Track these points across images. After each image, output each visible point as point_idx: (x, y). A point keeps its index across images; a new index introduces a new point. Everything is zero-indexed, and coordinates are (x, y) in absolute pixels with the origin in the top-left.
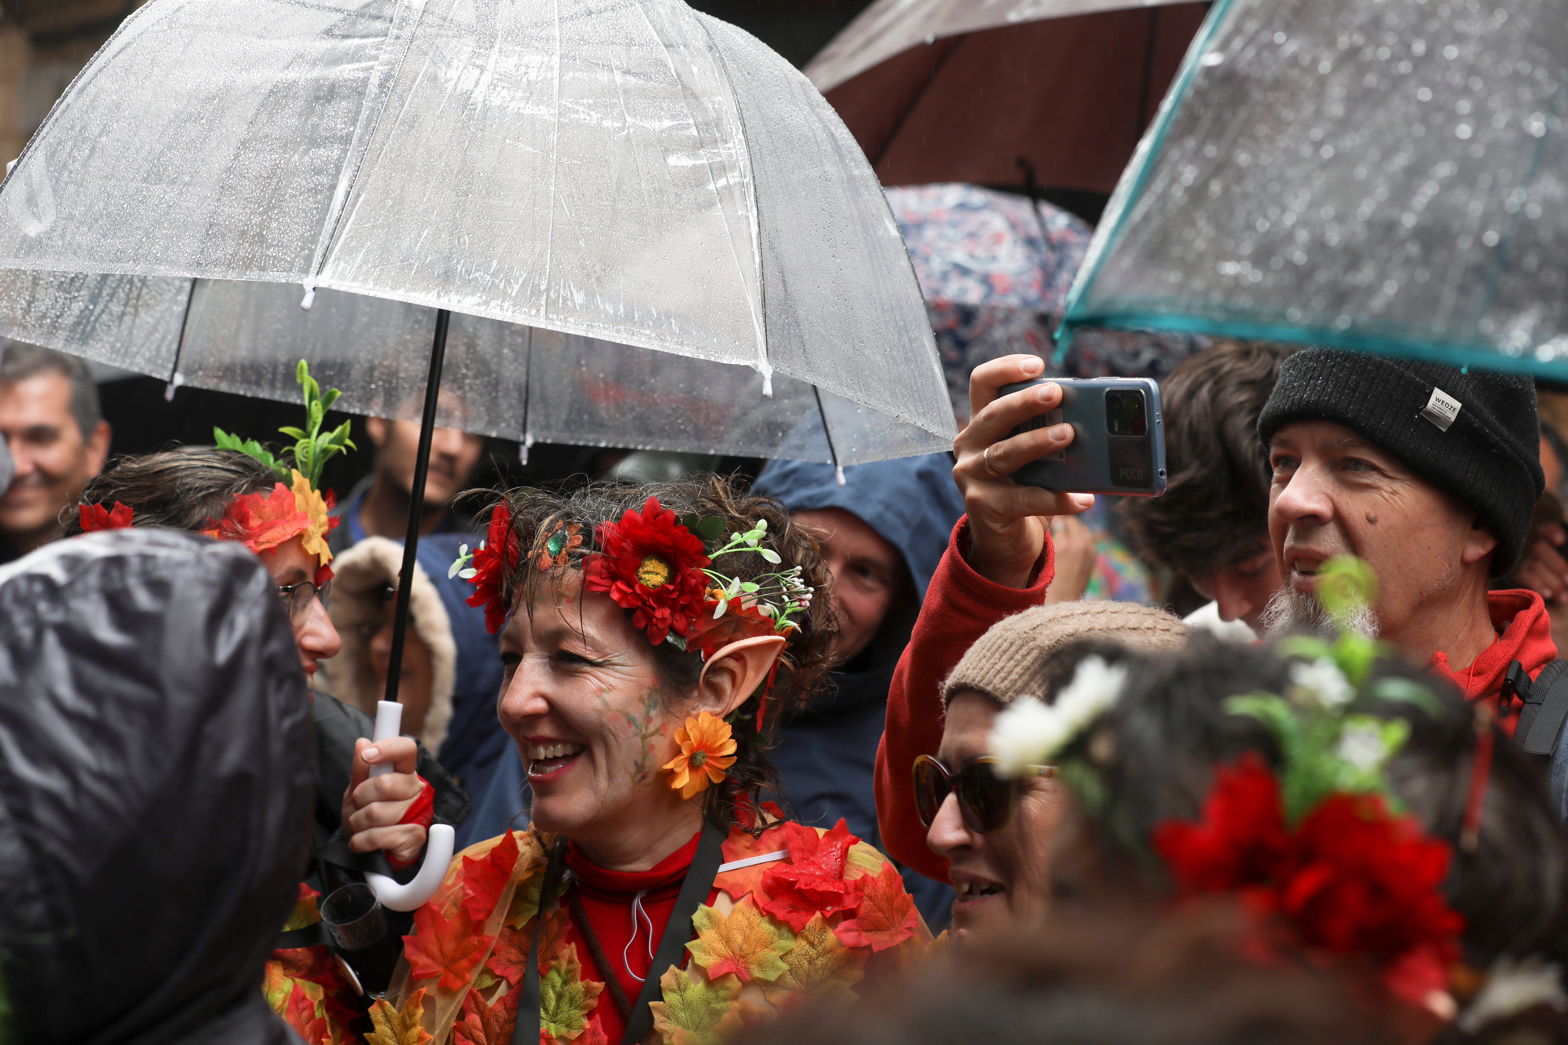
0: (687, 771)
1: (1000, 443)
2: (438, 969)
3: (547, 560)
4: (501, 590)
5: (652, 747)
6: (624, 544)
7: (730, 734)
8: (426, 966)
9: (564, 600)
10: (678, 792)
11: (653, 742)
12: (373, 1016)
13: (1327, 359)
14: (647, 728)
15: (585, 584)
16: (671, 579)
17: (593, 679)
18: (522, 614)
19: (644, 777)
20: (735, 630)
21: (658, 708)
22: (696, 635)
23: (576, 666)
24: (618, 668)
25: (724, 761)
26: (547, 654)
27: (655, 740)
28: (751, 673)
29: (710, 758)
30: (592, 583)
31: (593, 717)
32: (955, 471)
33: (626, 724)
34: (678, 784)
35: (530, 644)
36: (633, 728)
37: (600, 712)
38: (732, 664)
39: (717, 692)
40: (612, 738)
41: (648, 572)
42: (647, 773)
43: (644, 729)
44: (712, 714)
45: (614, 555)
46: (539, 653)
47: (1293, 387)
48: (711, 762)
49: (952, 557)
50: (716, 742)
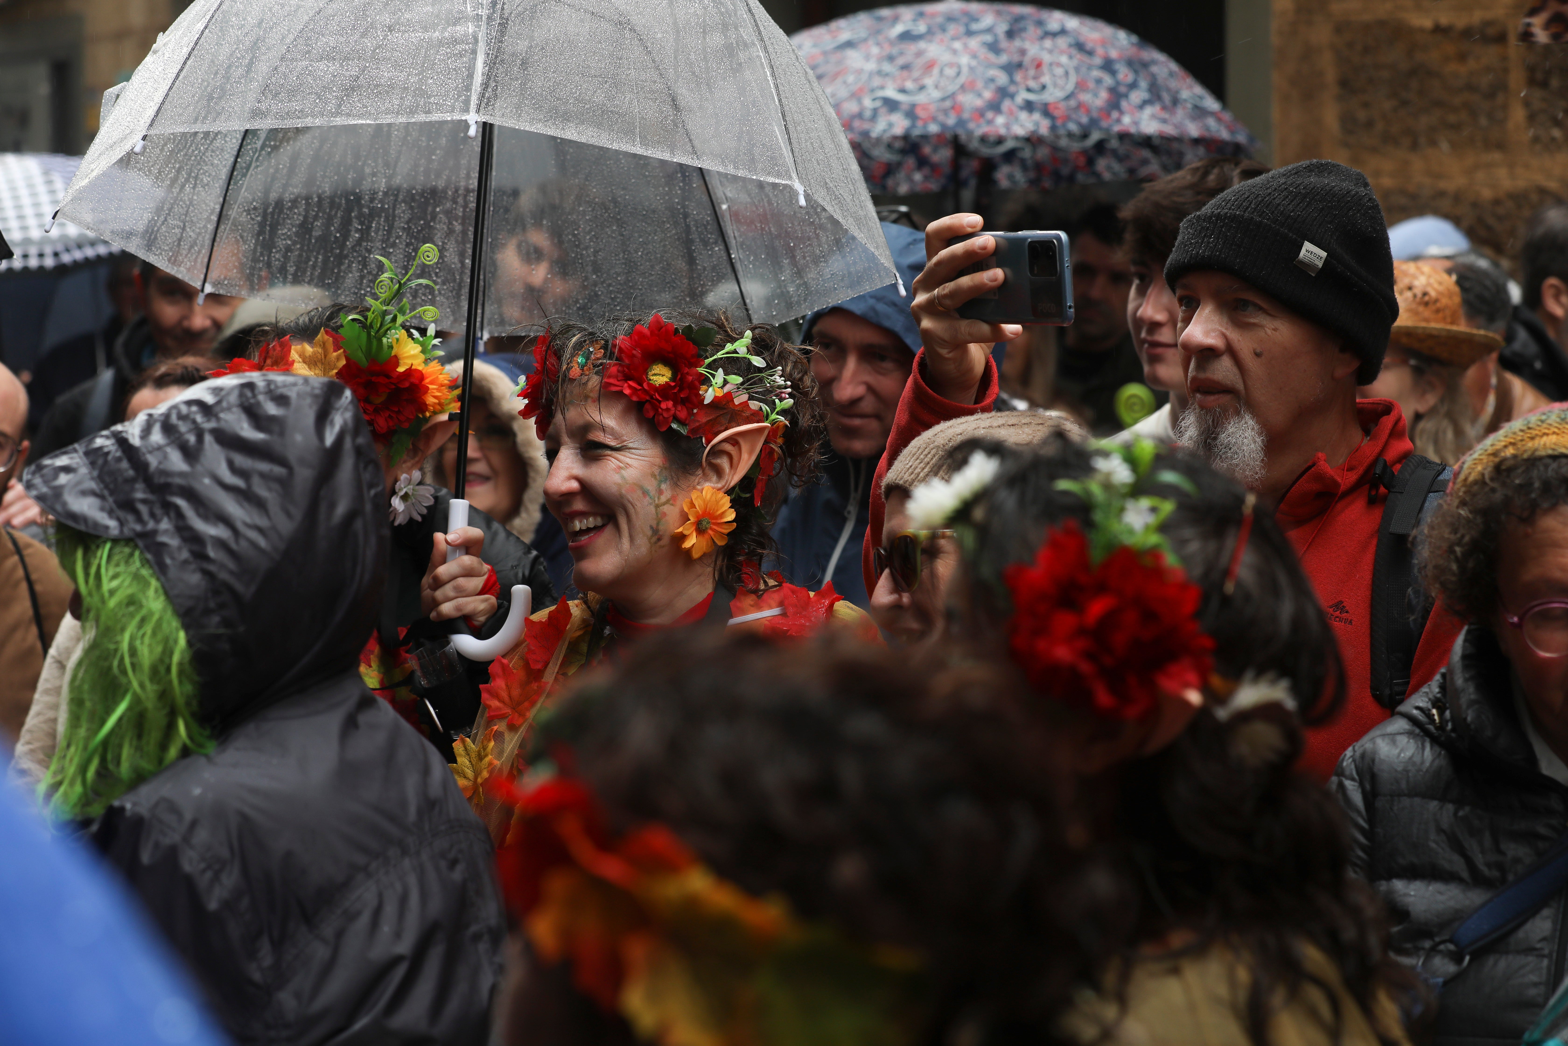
0: (694, 534)
1: (947, 284)
2: (508, 710)
3: (575, 371)
4: (542, 398)
5: (665, 514)
6: (634, 352)
7: (729, 505)
8: (498, 709)
9: (590, 400)
10: (688, 551)
11: (665, 510)
12: (455, 750)
13: (1217, 220)
14: (659, 498)
15: (605, 386)
16: (674, 378)
17: (613, 460)
18: (559, 417)
19: (659, 539)
20: (730, 422)
21: (668, 483)
22: (697, 424)
23: (600, 451)
24: (633, 451)
25: (725, 526)
26: (578, 445)
27: (666, 508)
28: (745, 456)
29: (714, 524)
30: (610, 384)
31: (614, 489)
32: (913, 307)
33: (641, 495)
34: (687, 544)
35: (565, 438)
36: (648, 498)
37: (619, 485)
38: (728, 447)
39: (719, 472)
40: (631, 507)
41: (655, 375)
42: (661, 536)
43: (656, 499)
44: (713, 488)
45: (627, 362)
46: (572, 445)
47: (1191, 243)
48: (714, 527)
49: (916, 382)
50: (717, 511)
